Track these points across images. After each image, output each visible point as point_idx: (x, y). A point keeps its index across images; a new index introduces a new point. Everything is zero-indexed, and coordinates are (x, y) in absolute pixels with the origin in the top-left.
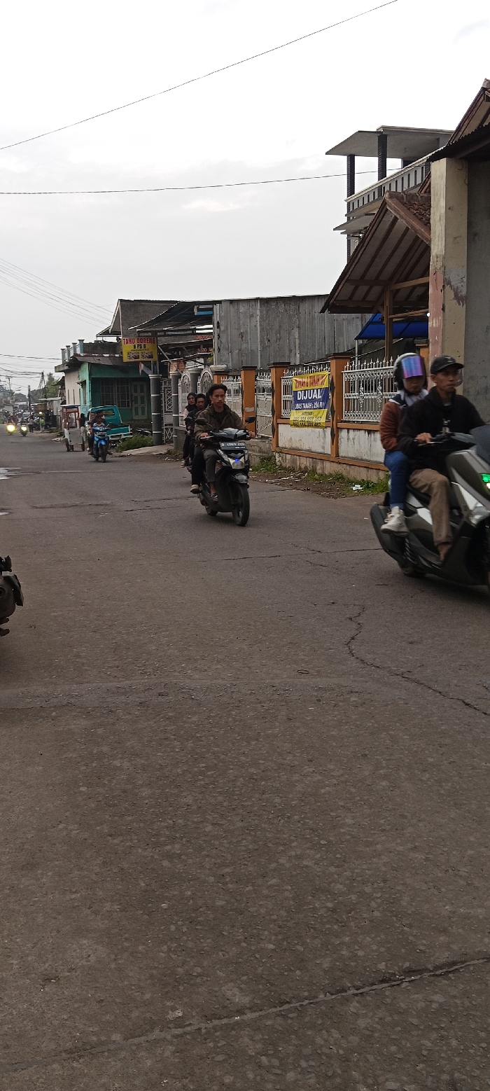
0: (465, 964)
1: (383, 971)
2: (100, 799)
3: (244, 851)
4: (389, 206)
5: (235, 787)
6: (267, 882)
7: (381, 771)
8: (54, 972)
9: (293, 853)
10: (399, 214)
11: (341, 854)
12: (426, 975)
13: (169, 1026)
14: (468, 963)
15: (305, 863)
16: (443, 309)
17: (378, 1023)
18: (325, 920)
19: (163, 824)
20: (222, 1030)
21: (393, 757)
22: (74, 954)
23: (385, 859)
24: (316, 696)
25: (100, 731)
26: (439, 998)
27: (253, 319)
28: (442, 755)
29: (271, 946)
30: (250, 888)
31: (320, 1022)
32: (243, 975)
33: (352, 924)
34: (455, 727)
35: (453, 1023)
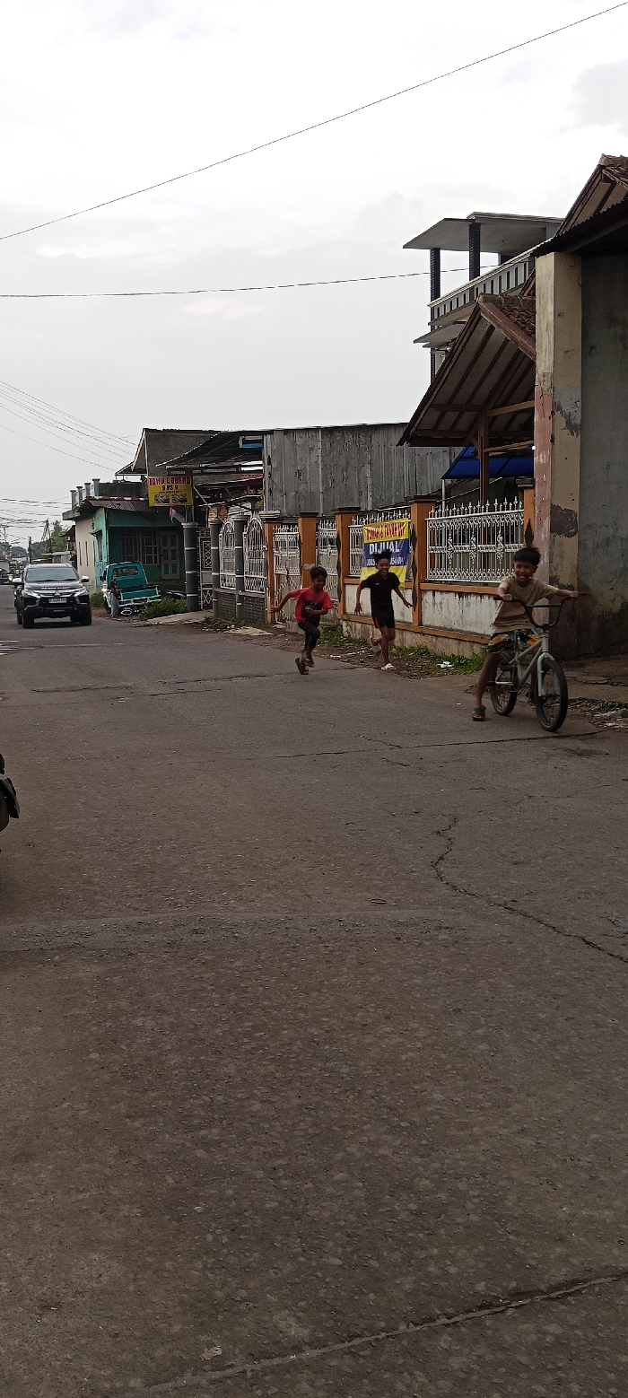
0: (589, 1284)
1: (483, 1293)
2: (116, 1069)
3: (302, 1137)
4: (484, 313)
5: (291, 1053)
6: (332, 1176)
7: (479, 1031)
8: (54, 1296)
9: (366, 1139)
10: (494, 322)
11: (428, 1140)
12: (538, 1298)
13: (206, 1367)
14: (593, 1282)
15: (381, 1152)
16: (552, 441)
17: (476, 1363)
18: (406, 1227)
19: (197, 1102)
20: (272, 1372)
21: (494, 1012)
22: (81, 1273)
23: (484, 1145)
24: (395, 934)
25: (117, 980)
26: (554, 1329)
27: (314, 454)
28: (557, 1009)
29: (338, 1262)
30: (310, 1185)
31: (401, 1361)
32: (301, 1300)
34: (573, 973)
35: (574, 1361)
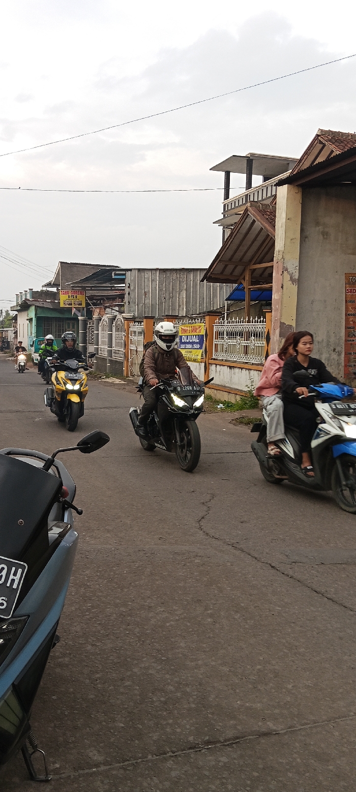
0: (244, 738)
1: (192, 742)
3: (111, 663)
4: (250, 212)
5: (109, 621)
6: (124, 683)
7: (209, 612)
9: (143, 665)
10: (255, 218)
11: (174, 666)
12: (218, 745)
13: (51, 774)
14: (246, 738)
15: (150, 672)
16: (282, 287)
17: (183, 774)
18: (158, 709)
20: (84, 776)
21: (218, 602)
23: (203, 670)
24: (172, 559)
26: (224, 759)
27: (154, 283)
28: (250, 601)
29: (123, 725)
30: (112, 687)
31: (147, 772)
32: (101, 743)
33: (176, 711)
34: (262, 582)
35: (231, 775)
